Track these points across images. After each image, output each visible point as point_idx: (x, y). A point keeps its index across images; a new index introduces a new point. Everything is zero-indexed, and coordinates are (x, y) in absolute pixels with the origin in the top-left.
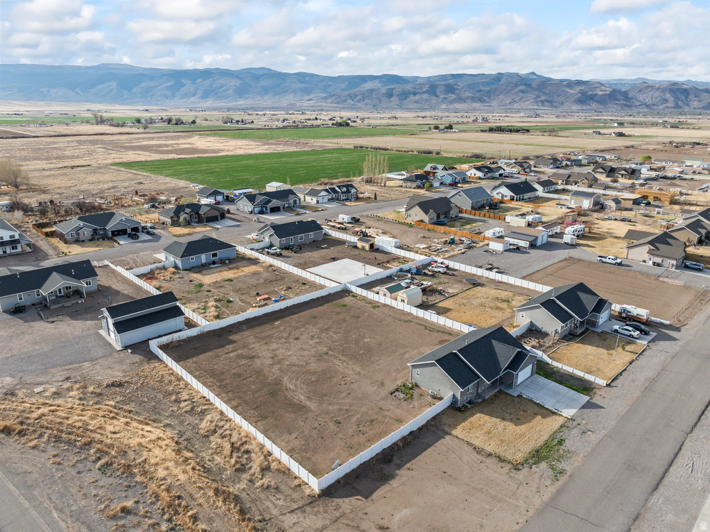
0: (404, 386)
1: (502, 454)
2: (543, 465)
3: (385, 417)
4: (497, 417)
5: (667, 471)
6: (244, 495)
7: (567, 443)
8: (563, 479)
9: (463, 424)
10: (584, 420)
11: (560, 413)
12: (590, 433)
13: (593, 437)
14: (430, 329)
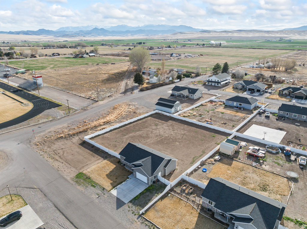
4: (112, 170)
5: (63, 215)
7: (92, 188)
9: (109, 162)
10: (108, 196)
11: (114, 189)
12: (98, 196)
13: (95, 197)
14: (196, 158)
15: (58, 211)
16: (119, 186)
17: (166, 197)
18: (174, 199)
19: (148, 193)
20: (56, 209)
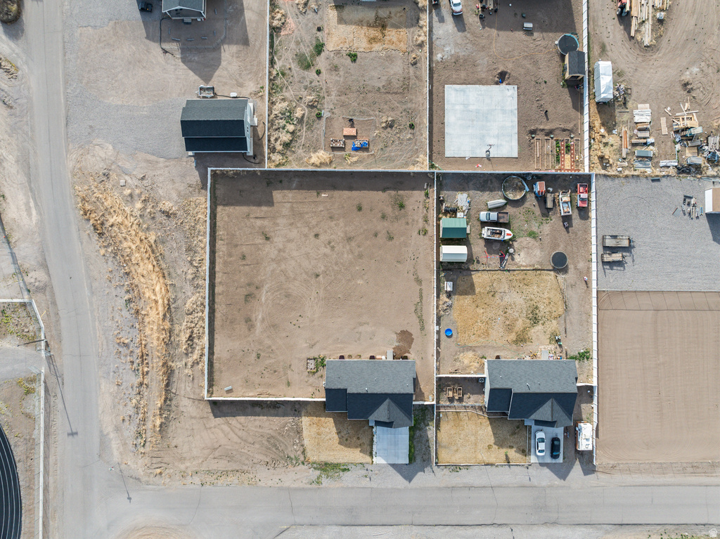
0: (323, 359)
1: (308, 450)
2: (318, 472)
3: (285, 374)
4: (337, 430)
5: (364, 525)
6: (177, 372)
7: (347, 474)
8: (314, 486)
9: (315, 418)
10: (379, 470)
11: (374, 457)
12: (368, 479)
13: (365, 483)
14: (419, 307)
15: (353, 528)
16: (374, 447)
17: (439, 421)
18: (451, 417)
19: (418, 433)
20: (347, 527)
